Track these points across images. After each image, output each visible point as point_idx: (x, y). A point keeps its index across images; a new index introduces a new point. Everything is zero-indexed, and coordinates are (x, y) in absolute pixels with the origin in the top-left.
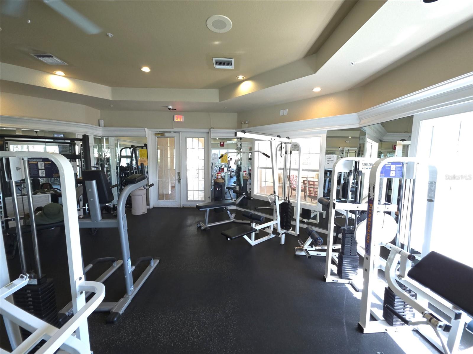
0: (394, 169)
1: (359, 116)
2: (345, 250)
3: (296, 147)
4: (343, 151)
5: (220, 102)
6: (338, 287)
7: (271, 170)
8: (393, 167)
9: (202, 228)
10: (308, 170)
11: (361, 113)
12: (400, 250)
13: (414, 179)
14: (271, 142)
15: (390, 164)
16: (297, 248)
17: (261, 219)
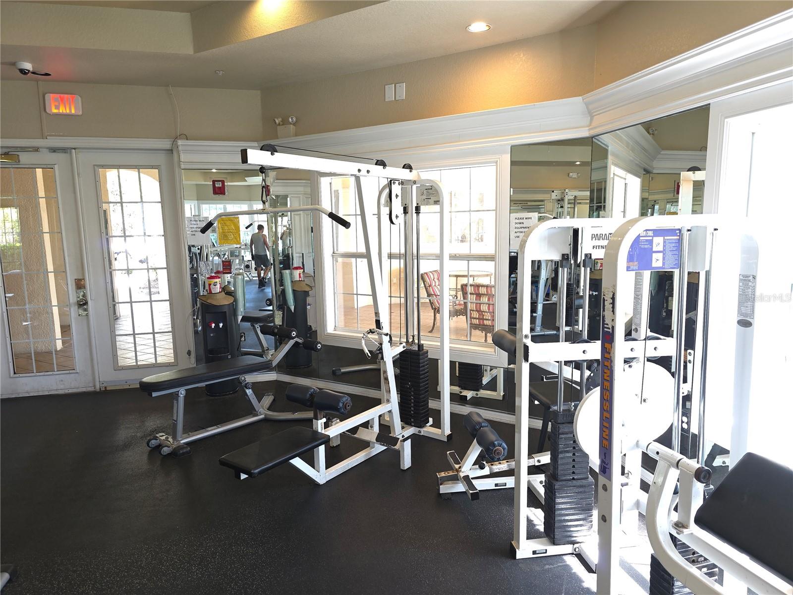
0: (661, 248)
1: (587, 105)
2: (560, 468)
3: (431, 194)
4: (562, 200)
5: (198, 54)
6: (547, 567)
7: (365, 261)
8: (658, 243)
9: (165, 450)
10: (469, 258)
11: (592, 96)
12: (678, 459)
13: (706, 272)
14: (358, 179)
15: (651, 233)
16: (443, 474)
17: (341, 405)
